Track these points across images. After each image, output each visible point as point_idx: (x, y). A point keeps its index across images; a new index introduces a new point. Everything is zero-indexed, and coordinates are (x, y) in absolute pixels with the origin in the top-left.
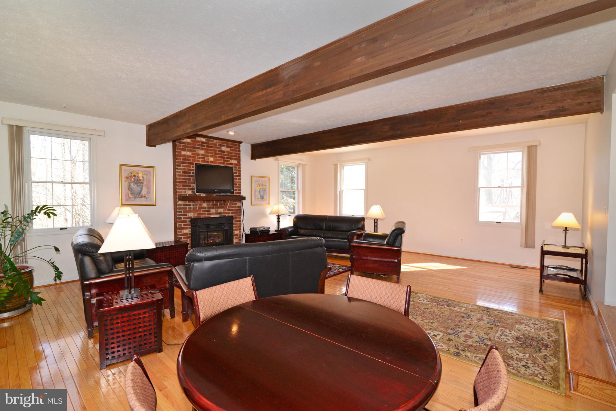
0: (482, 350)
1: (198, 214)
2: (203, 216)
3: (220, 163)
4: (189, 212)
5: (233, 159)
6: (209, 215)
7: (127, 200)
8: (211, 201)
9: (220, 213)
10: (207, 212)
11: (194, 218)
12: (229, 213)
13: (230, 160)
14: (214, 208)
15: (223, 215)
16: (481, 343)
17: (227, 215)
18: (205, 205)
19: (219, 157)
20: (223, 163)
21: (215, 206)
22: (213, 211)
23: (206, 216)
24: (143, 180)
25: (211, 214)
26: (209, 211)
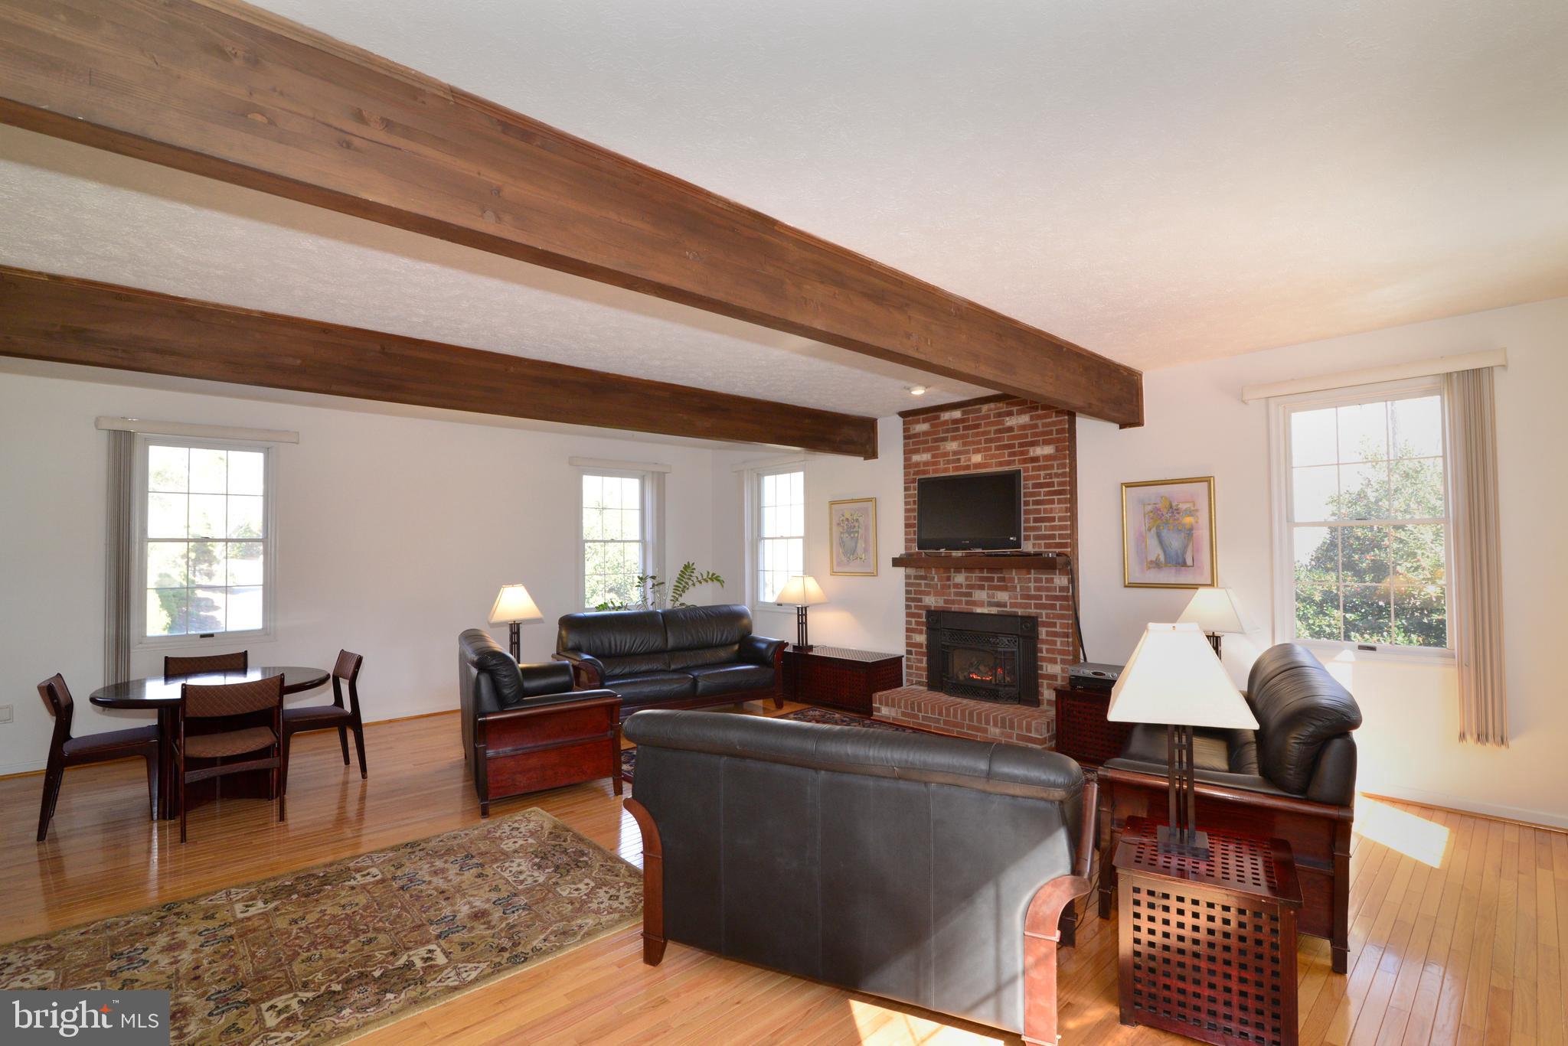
0: (122, 940)
1: (946, 601)
2: (957, 606)
3: (1001, 464)
4: (927, 595)
5: (1038, 445)
6: (971, 607)
7: (839, 564)
8: (977, 571)
9: (998, 604)
10: (966, 599)
11: (936, 609)
12: (1028, 606)
13: (1031, 450)
14: (984, 589)
15: (1008, 609)
16: (130, 952)
17: (1020, 612)
18: (960, 578)
19: (998, 448)
20: (1009, 463)
21: (986, 584)
22: (981, 595)
23: (964, 607)
24: (859, 527)
25: (975, 603)
26: (970, 595)
